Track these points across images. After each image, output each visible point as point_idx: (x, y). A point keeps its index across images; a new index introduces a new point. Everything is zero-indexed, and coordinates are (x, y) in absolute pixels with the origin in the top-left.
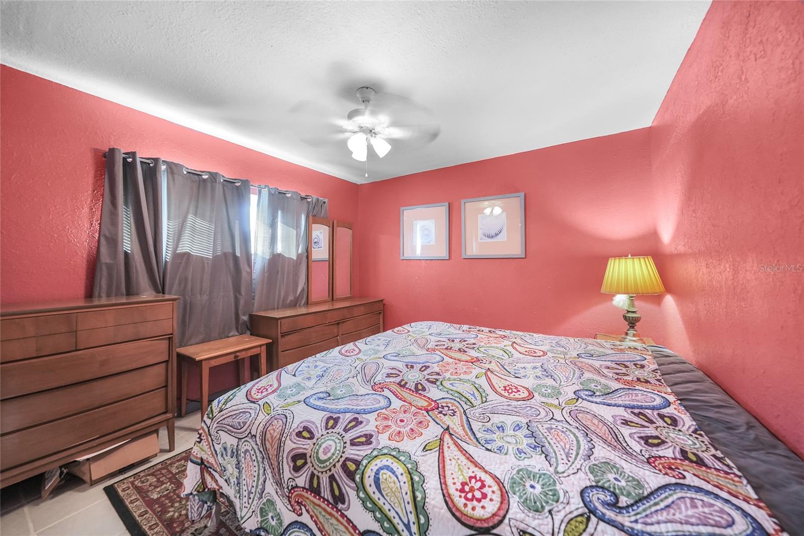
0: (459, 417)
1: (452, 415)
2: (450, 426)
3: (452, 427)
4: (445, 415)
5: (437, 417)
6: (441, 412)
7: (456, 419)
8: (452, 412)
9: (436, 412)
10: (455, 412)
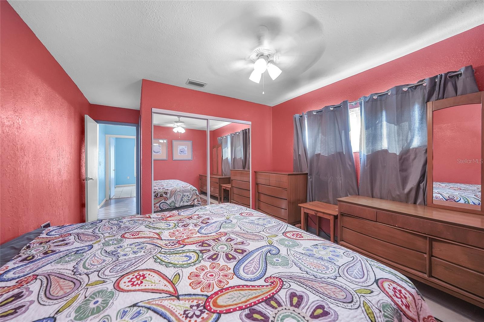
0: (179, 315)
1: (187, 313)
2: (178, 301)
3: (175, 301)
4: (191, 307)
5: (196, 299)
6: (198, 306)
7: (179, 311)
8: (189, 315)
9: (202, 303)
10: (187, 317)
